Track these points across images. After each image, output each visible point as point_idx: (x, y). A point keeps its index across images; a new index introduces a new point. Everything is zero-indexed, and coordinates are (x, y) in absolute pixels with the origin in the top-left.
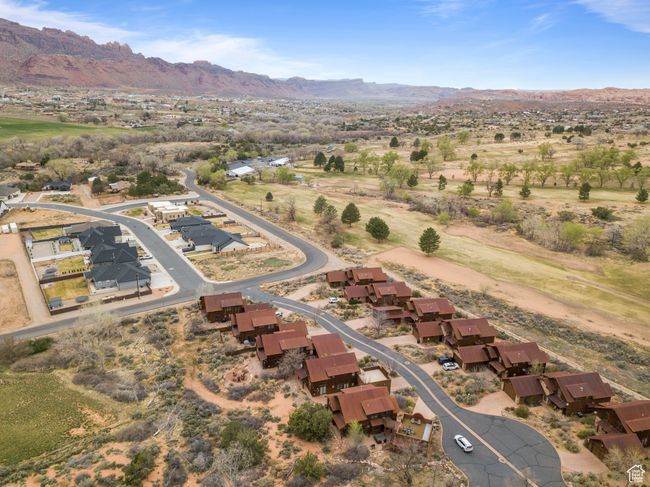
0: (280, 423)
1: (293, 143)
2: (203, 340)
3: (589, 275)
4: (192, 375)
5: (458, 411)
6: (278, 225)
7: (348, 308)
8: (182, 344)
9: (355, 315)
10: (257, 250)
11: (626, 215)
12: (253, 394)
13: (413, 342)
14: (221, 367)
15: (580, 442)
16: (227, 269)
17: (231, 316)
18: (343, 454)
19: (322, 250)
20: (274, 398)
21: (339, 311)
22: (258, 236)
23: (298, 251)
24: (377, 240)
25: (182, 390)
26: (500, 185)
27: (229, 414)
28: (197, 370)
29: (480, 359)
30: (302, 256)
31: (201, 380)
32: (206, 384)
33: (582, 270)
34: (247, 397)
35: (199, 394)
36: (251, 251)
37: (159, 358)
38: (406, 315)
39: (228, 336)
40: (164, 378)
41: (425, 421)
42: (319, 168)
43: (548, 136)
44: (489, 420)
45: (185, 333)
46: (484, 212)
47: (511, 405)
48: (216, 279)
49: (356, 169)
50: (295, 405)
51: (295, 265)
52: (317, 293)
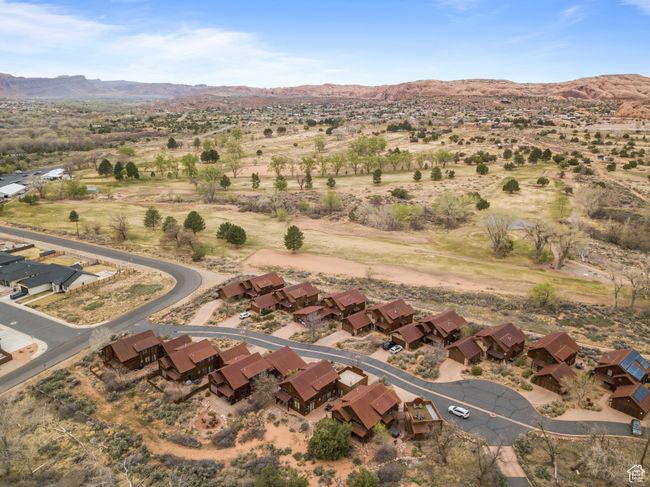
0: (293, 453)
1: (50, 152)
2: (133, 395)
3: (428, 246)
4: (152, 438)
5: (431, 386)
6: (110, 247)
7: (265, 319)
8: (108, 408)
9: (276, 325)
10: (110, 279)
11: (415, 193)
12: (241, 434)
13: (349, 336)
14: (180, 418)
15: (528, 381)
16: (92, 308)
17: (147, 359)
18: (373, 460)
19: (185, 266)
20: (266, 431)
21: (258, 325)
22: (97, 263)
23: (159, 272)
24: (234, 245)
25: (155, 458)
26: (309, 178)
27: (234, 464)
28: (154, 431)
29: (417, 336)
30: (168, 276)
31: (168, 440)
32: (182, 442)
33: (420, 244)
34: (237, 440)
35: (180, 456)
36: (104, 282)
37: (93, 432)
38: (328, 312)
39: (160, 382)
40: (121, 454)
41: (424, 403)
42: (106, 177)
43: (306, 129)
44: (458, 386)
45: (101, 394)
46: (312, 205)
47: (464, 368)
48: (87, 322)
49: (153, 174)
50: (292, 431)
51: (169, 288)
52: (221, 312)
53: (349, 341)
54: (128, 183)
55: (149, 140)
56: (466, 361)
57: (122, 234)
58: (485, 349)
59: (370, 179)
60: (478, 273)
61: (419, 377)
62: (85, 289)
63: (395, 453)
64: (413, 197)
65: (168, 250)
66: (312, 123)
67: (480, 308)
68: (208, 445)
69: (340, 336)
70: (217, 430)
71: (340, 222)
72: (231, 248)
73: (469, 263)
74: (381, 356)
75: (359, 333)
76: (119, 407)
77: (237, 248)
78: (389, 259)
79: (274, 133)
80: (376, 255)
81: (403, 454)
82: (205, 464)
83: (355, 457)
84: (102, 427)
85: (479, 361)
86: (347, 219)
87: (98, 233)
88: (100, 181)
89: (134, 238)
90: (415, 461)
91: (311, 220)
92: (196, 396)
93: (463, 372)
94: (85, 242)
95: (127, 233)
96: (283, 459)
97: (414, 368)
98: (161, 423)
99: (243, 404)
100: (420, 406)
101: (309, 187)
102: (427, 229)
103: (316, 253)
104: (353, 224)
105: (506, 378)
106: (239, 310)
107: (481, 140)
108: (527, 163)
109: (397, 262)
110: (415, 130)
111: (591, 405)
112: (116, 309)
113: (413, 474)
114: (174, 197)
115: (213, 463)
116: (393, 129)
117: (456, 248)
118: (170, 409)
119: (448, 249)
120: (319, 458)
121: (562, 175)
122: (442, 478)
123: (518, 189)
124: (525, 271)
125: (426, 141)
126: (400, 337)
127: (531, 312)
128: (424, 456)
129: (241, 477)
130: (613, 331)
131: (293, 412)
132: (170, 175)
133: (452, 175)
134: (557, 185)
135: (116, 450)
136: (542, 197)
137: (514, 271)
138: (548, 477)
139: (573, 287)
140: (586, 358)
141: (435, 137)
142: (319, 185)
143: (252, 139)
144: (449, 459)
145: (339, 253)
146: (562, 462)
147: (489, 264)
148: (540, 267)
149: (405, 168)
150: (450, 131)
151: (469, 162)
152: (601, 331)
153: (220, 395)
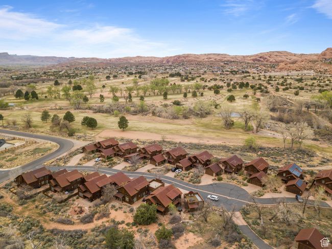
0: (125, 223)
2: (34, 201)
3: (192, 126)
4: (45, 221)
5: (197, 187)
6: (21, 131)
7: (108, 161)
8: (20, 208)
9: (115, 163)
10: (21, 146)
11: (184, 103)
12: (96, 216)
13: (154, 166)
14: (62, 210)
15: (245, 182)
16: (11, 160)
17: (43, 183)
18: (169, 223)
19: (64, 138)
20: (110, 213)
21: (105, 164)
22: (14, 139)
23: (49, 142)
24: (91, 128)
25: (47, 231)
26: (130, 97)
27: (93, 230)
28: (47, 218)
29: (189, 164)
30: (55, 144)
31: (55, 222)
32: (63, 222)
33: (188, 124)
34: (94, 219)
35: (62, 229)
36: (18, 147)
37: (11, 221)
38: (143, 155)
39: (50, 194)
40: (28, 230)
41: (194, 194)
42: (20, 99)
43: (128, 76)
44: (211, 186)
45: (15, 201)
46: (132, 109)
47: (213, 178)
48: (8, 167)
49: (46, 97)
50: (125, 212)
51: (55, 149)
52: (84, 159)
53: (154, 169)
54: (32, 101)
55: (43, 82)
56: (214, 174)
57: (29, 124)
58: (223, 168)
59: (162, 97)
60: (218, 136)
61: (191, 183)
62: (7, 151)
63: (180, 219)
64: (184, 105)
65: (54, 131)
66: (131, 74)
67: (220, 151)
68: (78, 223)
69: (149, 166)
70: (83, 215)
71: (147, 116)
72: (89, 130)
73: (213, 132)
74: (171, 175)
75: (159, 164)
76: (26, 207)
77: (92, 129)
78: (173, 132)
79: (111, 78)
80: (167, 130)
81: (185, 219)
82: (76, 232)
83: (159, 222)
84: (16, 218)
85: (221, 174)
86: (151, 115)
87: (15, 125)
88: (16, 101)
89: (35, 127)
90: (191, 222)
91: (132, 116)
92: (71, 199)
93: (213, 180)
94: (8, 129)
95: (31, 124)
96: (120, 226)
97: (188, 179)
98: (51, 214)
99: (98, 201)
100: (192, 195)
101: (131, 101)
102: (191, 118)
103: (136, 130)
104: (154, 117)
105: (235, 181)
106: (94, 158)
107: (216, 80)
108: (238, 89)
109: (177, 133)
110: (183, 76)
111: (277, 190)
112: (25, 160)
113: (190, 228)
114: (58, 107)
115: (81, 231)
116: (172, 76)
117: (207, 126)
118: (56, 206)
119: (202, 126)
120: (140, 224)
121: (255, 94)
122: (205, 229)
123: (235, 100)
124: (240, 135)
125: (189, 81)
126: (180, 165)
127: (244, 152)
128: (195, 219)
129: (96, 236)
130: (284, 158)
131: (125, 203)
132: (55, 98)
133: (202, 95)
134: (253, 98)
135: (24, 228)
136: (246, 103)
137: (235, 135)
138: (258, 224)
139: (264, 140)
140: (272, 170)
141: (193, 79)
142: (136, 100)
143: (100, 81)
144: (208, 219)
145: (147, 130)
146: (265, 217)
147: (223, 132)
148: (247, 132)
149: (179, 92)
150: (200, 76)
151: (210, 89)
152: (278, 158)
153: (85, 197)
